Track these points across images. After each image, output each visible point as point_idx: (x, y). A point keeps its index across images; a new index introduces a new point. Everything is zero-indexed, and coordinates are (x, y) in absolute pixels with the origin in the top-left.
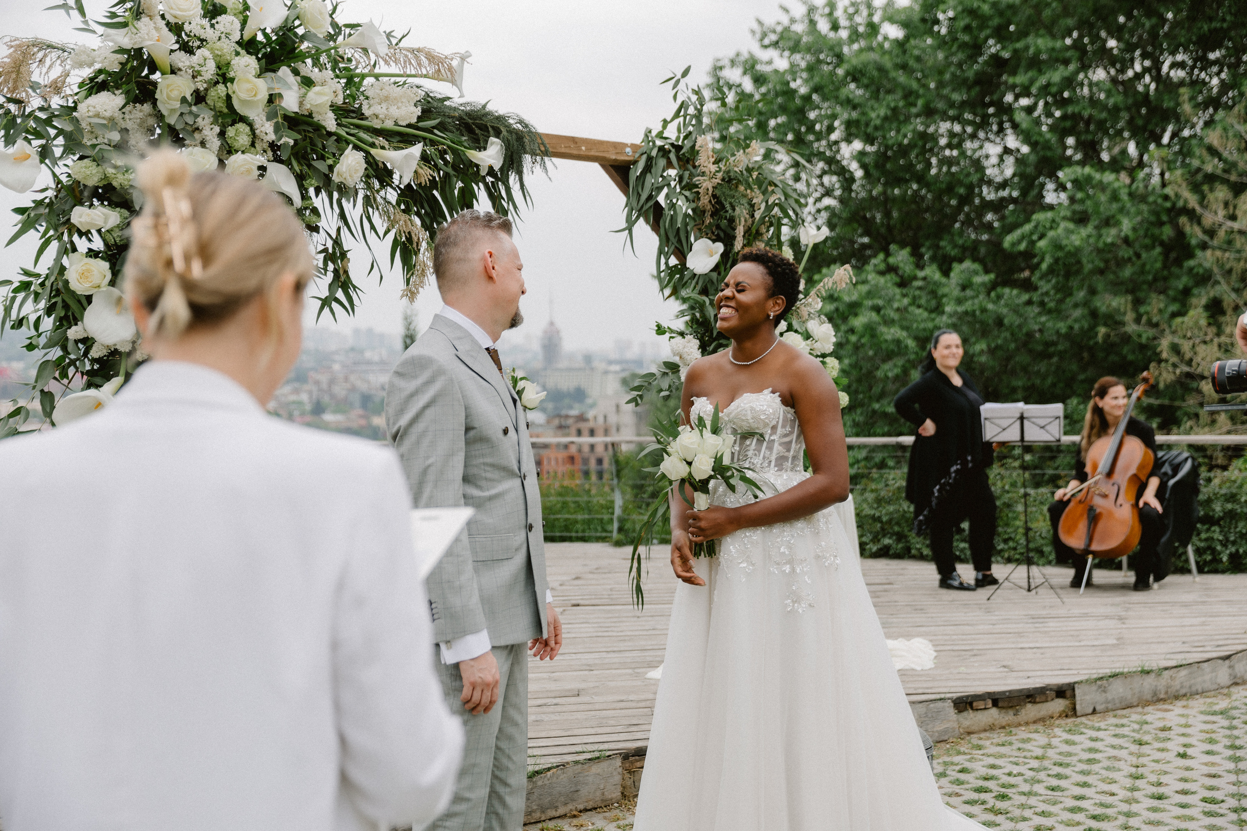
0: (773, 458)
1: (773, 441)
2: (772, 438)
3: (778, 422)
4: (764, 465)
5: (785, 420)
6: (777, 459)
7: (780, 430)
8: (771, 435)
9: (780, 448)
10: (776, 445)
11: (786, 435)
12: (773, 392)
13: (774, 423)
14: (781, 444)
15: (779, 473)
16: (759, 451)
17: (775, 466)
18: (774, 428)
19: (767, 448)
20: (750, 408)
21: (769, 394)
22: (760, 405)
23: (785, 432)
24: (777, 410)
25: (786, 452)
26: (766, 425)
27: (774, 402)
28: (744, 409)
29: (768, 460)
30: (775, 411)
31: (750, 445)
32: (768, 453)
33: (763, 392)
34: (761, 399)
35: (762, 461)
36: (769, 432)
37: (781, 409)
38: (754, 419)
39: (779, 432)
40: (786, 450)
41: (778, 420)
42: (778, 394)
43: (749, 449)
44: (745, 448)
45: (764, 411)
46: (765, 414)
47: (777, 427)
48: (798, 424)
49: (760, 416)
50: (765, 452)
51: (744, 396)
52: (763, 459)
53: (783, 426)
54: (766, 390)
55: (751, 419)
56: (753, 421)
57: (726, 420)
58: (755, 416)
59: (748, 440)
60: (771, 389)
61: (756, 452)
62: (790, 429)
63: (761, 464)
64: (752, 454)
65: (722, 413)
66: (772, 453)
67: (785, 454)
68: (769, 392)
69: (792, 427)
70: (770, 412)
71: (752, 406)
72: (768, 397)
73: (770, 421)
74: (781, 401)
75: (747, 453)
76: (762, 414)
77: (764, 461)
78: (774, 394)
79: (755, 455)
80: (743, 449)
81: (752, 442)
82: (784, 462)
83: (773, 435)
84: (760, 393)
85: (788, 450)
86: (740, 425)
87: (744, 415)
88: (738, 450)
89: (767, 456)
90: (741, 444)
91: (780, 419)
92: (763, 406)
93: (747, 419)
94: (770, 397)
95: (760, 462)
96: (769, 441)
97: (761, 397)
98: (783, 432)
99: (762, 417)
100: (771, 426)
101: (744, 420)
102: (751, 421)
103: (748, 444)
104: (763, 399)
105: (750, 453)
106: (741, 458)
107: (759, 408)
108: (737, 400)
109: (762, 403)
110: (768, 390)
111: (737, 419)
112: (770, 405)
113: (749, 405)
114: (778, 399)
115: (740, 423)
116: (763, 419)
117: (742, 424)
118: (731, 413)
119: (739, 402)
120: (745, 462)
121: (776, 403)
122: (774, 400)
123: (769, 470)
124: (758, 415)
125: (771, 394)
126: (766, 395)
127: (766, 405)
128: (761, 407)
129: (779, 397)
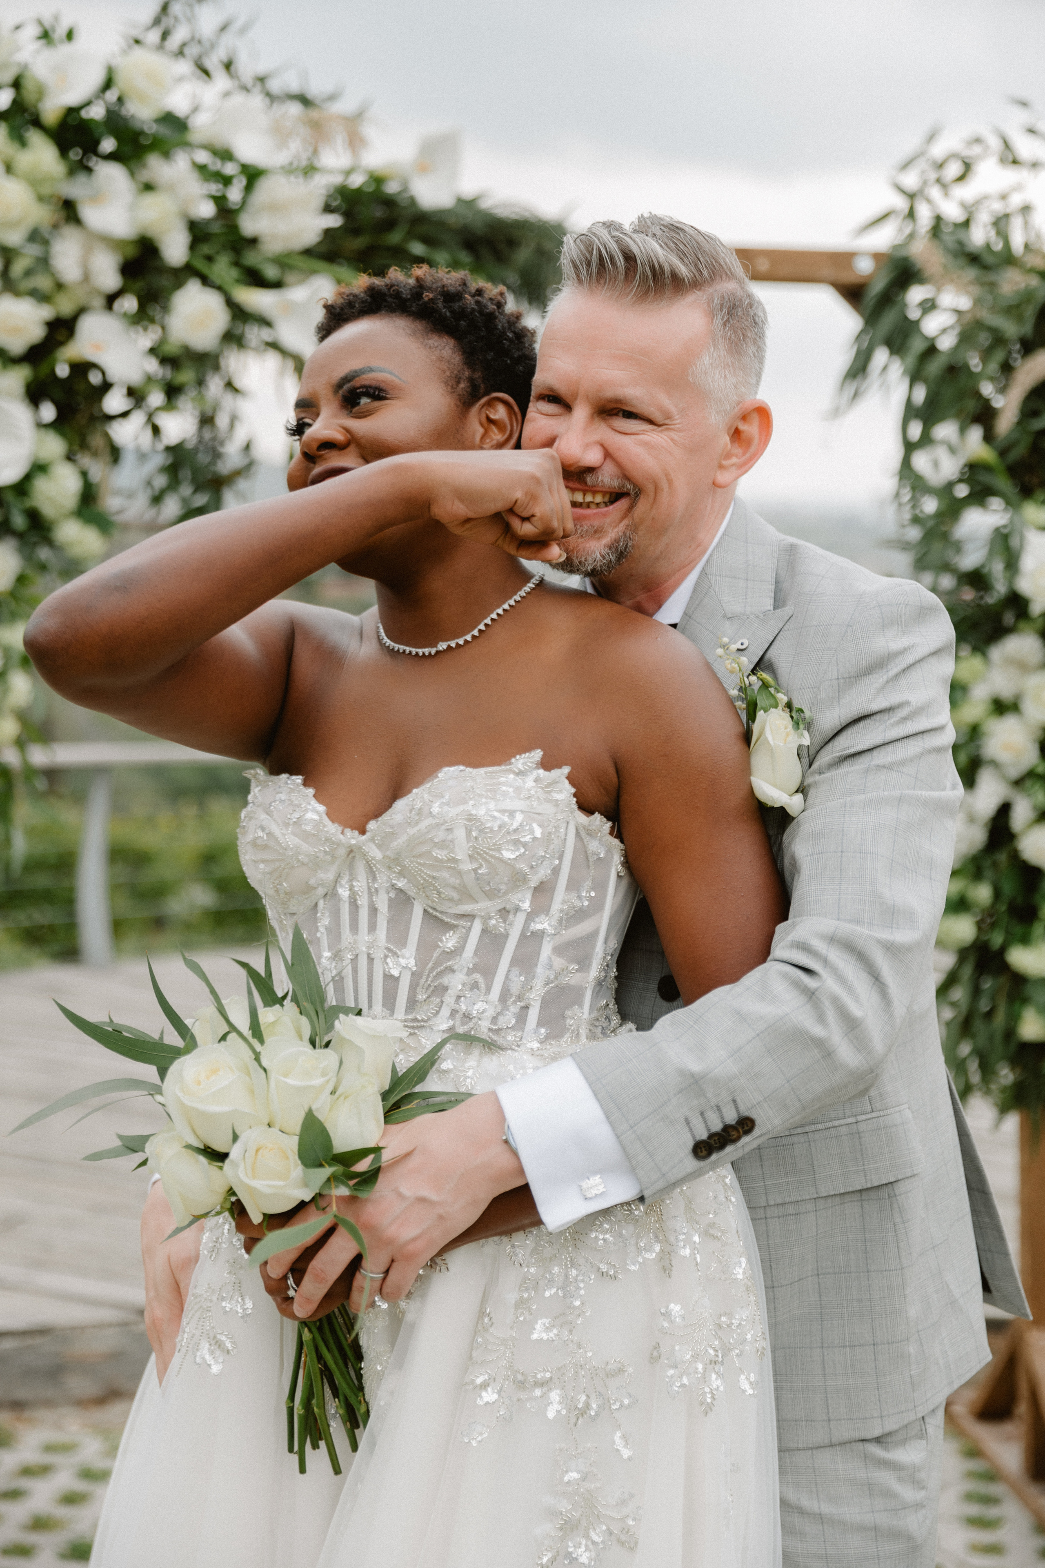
0: (535, 998)
1: (539, 936)
2: (537, 926)
3: (556, 871)
4: (502, 1022)
5: (582, 856)
6: (545, 1003)
7: (560, 899)
8: (531, 917)
9: (559, 962)
10: (546, 950)
11: (582, 915)
12: (547, 764)
13: (544, 872)
14: (562, 951)
15: (553, 1046)
16: (489, 972)
17: (540, 1023)
18: (543, 890)
19: (514, 962)
20: (466, 819)
21: (532, 770)
22: (503, 811)
23: (578, 903)
24: (557, 828)
25: (577, 970)
26: (518, 879)
27: (548, 801)
28: (442, 824)
29: (518, 1003)
30: (550, 833)
31: (458, 951)
32: (518, 980)
33: (510, 764)
34: (504, 788)
35: (499, 1009)
36: (526, 905)
37: (570, 824)
38: (477, 860)
39: (557, 905)
40: (579, 963)
41: (557, 862)
42: (566, 770)
43: (455, 967)
44: (437, 964)
45: (515, 831)
46: (517, 843)
47: (553, 890)
48: (618, 872)
49: (499, 850)
50: (507, 976)
51: (440, 775)
52: (499, 1000)
53: (573, 885)
54: (523, 755)
55: (468, 858)
56: (475, 866)
57: (373, 858)
58: (481, 850)
59: (452, 932)
60: (542, 753)
61: (477, 976)
62: (593, 894)
63: (494, 1020)
64: (464, 985)
65: (363, 832)
66: (533, 977)
67: (574, 979)
68: (532, 762)
69: (600, 886)
70: (524, 836)
71: (474, 812)
72: (529, 782)
73: (532, 867)
74: (575, 795)
75: (445, 980)
76: (508, 842)
77: (505, 1007)
78: (547, 773)
79: (475, 986)
80: (430, 965)
81: (466, 942)
82: (570, 1006)
83: (537, 917)
84: (503, 767)
85: (583, 964)
86: (424, 879)
87: (442, 845)
88: (414, 969)
89: (515, 989)
90: (425, 947)
91: (564, 859)
92: (512, 814)
93: (455, 860)
94: (536, 780)
95: (491, 1013)
96: (523, 936)
97: (502, 779)
98: (572, 903)
99: (508, 855)
100: (534, 883)
101: (441, 861)
102: (467, 866)
103: (449, 948)
104: (511, 790)
105: (456, 982)
106: (421, 997)
107: (498, 823)
108: (415, 791)
109: (508, 805)
110: (527, 754)
111: (414, 857)
112: (532, 811)
113: (461, 808)
114: (565, 793)
115: (426, 874)
116: (509, 859)
117: (434, 878)
118: (393, 835)
119: (426, 796)
120: (438, 1012)
121: (556, 803)
122: (551, 791)
123: (521, 1040)
124: (494, 845)
125: (541, 772)
126: (520, 773)
127: (522, 812)
128: (506, 819)
129: (567, 782)
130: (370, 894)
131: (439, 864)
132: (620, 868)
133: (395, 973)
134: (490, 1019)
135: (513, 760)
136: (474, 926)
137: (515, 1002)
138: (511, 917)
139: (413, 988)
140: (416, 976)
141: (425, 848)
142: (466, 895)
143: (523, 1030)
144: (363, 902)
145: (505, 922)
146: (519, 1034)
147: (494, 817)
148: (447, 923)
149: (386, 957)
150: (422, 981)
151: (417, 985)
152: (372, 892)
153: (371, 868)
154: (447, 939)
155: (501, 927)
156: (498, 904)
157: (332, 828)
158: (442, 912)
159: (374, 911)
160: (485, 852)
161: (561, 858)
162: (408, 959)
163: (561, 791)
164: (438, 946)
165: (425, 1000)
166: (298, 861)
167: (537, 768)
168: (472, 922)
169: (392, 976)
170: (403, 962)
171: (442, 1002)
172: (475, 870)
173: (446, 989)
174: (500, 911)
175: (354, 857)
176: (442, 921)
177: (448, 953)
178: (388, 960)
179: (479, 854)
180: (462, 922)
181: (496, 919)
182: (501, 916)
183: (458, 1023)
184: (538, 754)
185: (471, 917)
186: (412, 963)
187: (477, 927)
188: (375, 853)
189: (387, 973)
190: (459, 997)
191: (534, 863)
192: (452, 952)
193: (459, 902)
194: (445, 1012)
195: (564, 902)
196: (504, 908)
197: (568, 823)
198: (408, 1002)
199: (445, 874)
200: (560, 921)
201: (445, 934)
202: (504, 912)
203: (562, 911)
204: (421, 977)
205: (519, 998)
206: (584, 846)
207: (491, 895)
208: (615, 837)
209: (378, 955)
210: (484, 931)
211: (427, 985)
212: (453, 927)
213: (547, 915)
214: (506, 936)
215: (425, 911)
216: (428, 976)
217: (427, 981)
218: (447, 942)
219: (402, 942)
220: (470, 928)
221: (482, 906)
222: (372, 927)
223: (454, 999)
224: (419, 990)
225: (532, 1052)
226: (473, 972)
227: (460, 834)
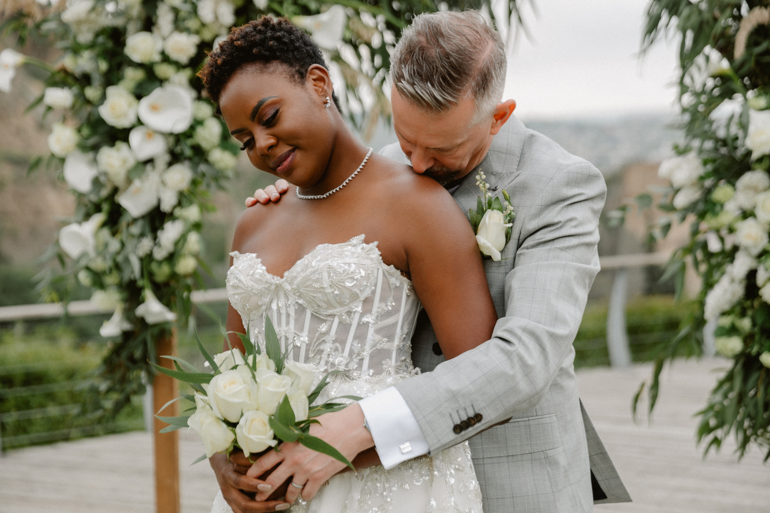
0: (366, 354)
1: (367, 324)
2: (365, 319)
3: (374, 292)
4: (351, 367)
5: (387, 286)
6: (372, 356)
7: (377, 306)
8: (362, 315)
9: (378, 337)
10: (371, 331)
11: (388, 314)
12: (367, 241)
13: (367, 293)
14: (378, 331)
15: (377, 378)
16: (343, 343)
17: (370, 367)
18: (368, 302)
19: (355, 338)
20: (327, 268)
21: (359, 244)
22: (345, 264)
23: (386, 309)
24: (373, 271)
25: (387, 341)
26: (355, 297)
27: (367, 258)
28: (317, 271)
29: (358, 357)
30: (369, 274)
31: (327, 332)
32: (357, 346)
33: (350, 242)
34: (346, 253)
35: (348, 360)
36: (359, 309)
37: (379, 269)
38: (333, 287)
39: (375, 309)
40: (388, 338)
41: (373, 288)
42: (376, 243)
43: (326, 340)
44: (318, 339)
45: (352, 273)
46: (353, 279)
47: (373, 301)
48: (407, 294)
49: (344, 282)
50: (352, 345)
51: (317, 248)
52: (349, 356)
53: (383, 299)
54: (356, 237)
55: (329, 287)
56: (333, 290)
57: (287, 290)
58: (335, 282)
59: (324, 323)
60: (365, 236)
61: (337, 345)
62: (394, 304)
63: (347, 365)
64: (331, 349)
65: (282, 277)
66: (365, 345)
67: (386, 346)
68: (360, 240)
69: (398, 300)
70: (356, 275)
71: (331, 264)
72: (359, 249)
73: (361, 290)
74: (381, 255)
75: (322, 347)
76: (348, 278)
77: (352, 360)
78: (367, 245)
79: (336, 349)
80: (315, 340)
81: (331, 328)
82: (384, 359)
83: (365, 315)
84: (346, 243)
85: (391, 338)
86: (310, 298)
87: (317, 281)
88: (307, 342)
89: (356, 351)
90: (312, 331)
91: (377, 287)
92: (349, 265)
93: (322, 288)
94: (363, 248)
95: (345, 362)
96: (359, 325)
97: (345, 249)
98: (383, 308)
99: (348, 284)
100: (362, 298)
101: (317, 289)
102: (329, 290)
103: (323, 331)
104: (349, 254)
105: (327, 347)
106: (311, 355)
107: (343, 269)
108: (306, 256)
109: (348, 260)
110: (358, 236)
111: (305, 287)
112: (360, 263)
113: (326, 262)
114: (376, 254)
115: (310, 295)
116: (349, 287)
117: (314, 297)
118: (295, 277)
119: (310, 258)
120: (319, 362)
121: (372, 259)
122: (369, 254)
123: (360, 375)
124: (341, 279)
125: (364, 245)
126: (354, 246)
127: (355, 264)
128: (347, 267)
129: (377, 249)
130: (286, 307)
131: (316, 290)
132: (407, 291)
133: (299, 345)
134: (344, 365)
135: (351, 240)
136: (335, 320)
137: (356, 357)
138: (352, 315)
139: (307, 351)
140: (308, 345)
141: (309, 283)
142: (330, 305)
143: (361, 370)
144: (283, 311)
145: (349, 318)
146: (359, 372)
147: (341, 267)
148: (322, 319)
149: (294, 337)
150: (311, 348)
151: (309, 350)
152: (287, 306)
153: (287, 295)
154: (322, 327)
155: (347, 320)
156: (346, 309)
157: (269, 276)
158: (320, 314)
159: (288, 315)
160: (337, 283)
161: (375, 285)
162: (304, 338)
163: (374, 254)
164: (318, 331)
165: (313, 357)
166: (253, 293)
167: (362, 243)
168: (334, 318)
169: (297, 346)
170: (302, 339)
171: (321, 358)
172: (333, 292)
173: (323, 351)
174: (347, 312)
175: (279, 290)
176: (320, 318)
177: (323, 333)
178: (295, 339)
179: (334, 284)
180: (329, 319)
181: (345, 316)
182: (347, 315)
183: (329, 368)
184: (363, 237)
185: (333, 316)
186: (306, 339)
187: (336, 321)
188: (288, 287)
189: (295, 345)
190: (329, 355)
191: (361, 289)
192: (325, 333)
193: (327, 308)
194: (323, 362)
195: (379, 308)
196: (349, 311)
197: (378, 269)
198: (305, 358)
199: (319, 295)
200: (377, 317)
201: (321, 325)
202: (349, 313)
203: (378, 312)
204: (311, 346)
205: (358, 355)
206: (388, 281)
207: (341, 304)
208: (405, 277)
209: (290, 337)
210: (340, 323)
211: (313, 349)
212: (324, 321)
213: (371, 314)
214: (350, 325)
215: (312, 314)
216: (314, 345)
217: (313, 348)
218: (322, 328)
219: (302, 330)
220: (333, 321)
221: (337, 310)
222: (288, 323)
223: (327, 356)
224: (310, 352)
225: (366, 381)
226: (335, 343)
227: (325, 275)
